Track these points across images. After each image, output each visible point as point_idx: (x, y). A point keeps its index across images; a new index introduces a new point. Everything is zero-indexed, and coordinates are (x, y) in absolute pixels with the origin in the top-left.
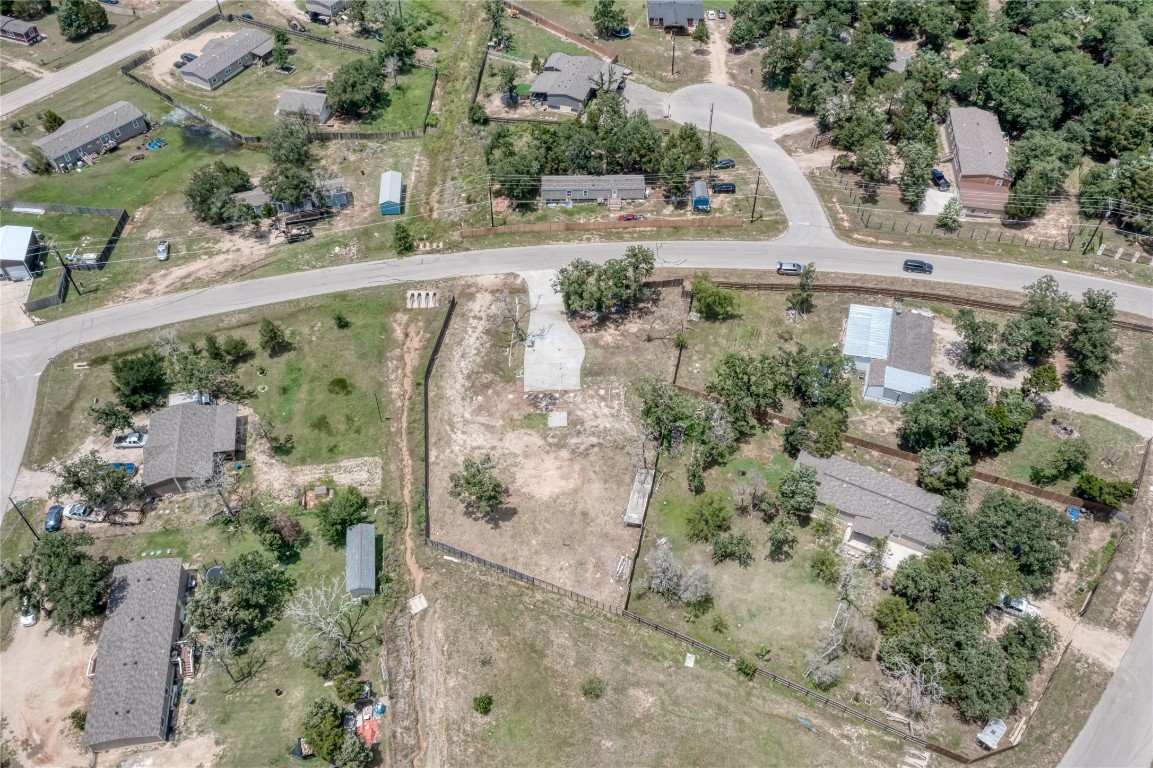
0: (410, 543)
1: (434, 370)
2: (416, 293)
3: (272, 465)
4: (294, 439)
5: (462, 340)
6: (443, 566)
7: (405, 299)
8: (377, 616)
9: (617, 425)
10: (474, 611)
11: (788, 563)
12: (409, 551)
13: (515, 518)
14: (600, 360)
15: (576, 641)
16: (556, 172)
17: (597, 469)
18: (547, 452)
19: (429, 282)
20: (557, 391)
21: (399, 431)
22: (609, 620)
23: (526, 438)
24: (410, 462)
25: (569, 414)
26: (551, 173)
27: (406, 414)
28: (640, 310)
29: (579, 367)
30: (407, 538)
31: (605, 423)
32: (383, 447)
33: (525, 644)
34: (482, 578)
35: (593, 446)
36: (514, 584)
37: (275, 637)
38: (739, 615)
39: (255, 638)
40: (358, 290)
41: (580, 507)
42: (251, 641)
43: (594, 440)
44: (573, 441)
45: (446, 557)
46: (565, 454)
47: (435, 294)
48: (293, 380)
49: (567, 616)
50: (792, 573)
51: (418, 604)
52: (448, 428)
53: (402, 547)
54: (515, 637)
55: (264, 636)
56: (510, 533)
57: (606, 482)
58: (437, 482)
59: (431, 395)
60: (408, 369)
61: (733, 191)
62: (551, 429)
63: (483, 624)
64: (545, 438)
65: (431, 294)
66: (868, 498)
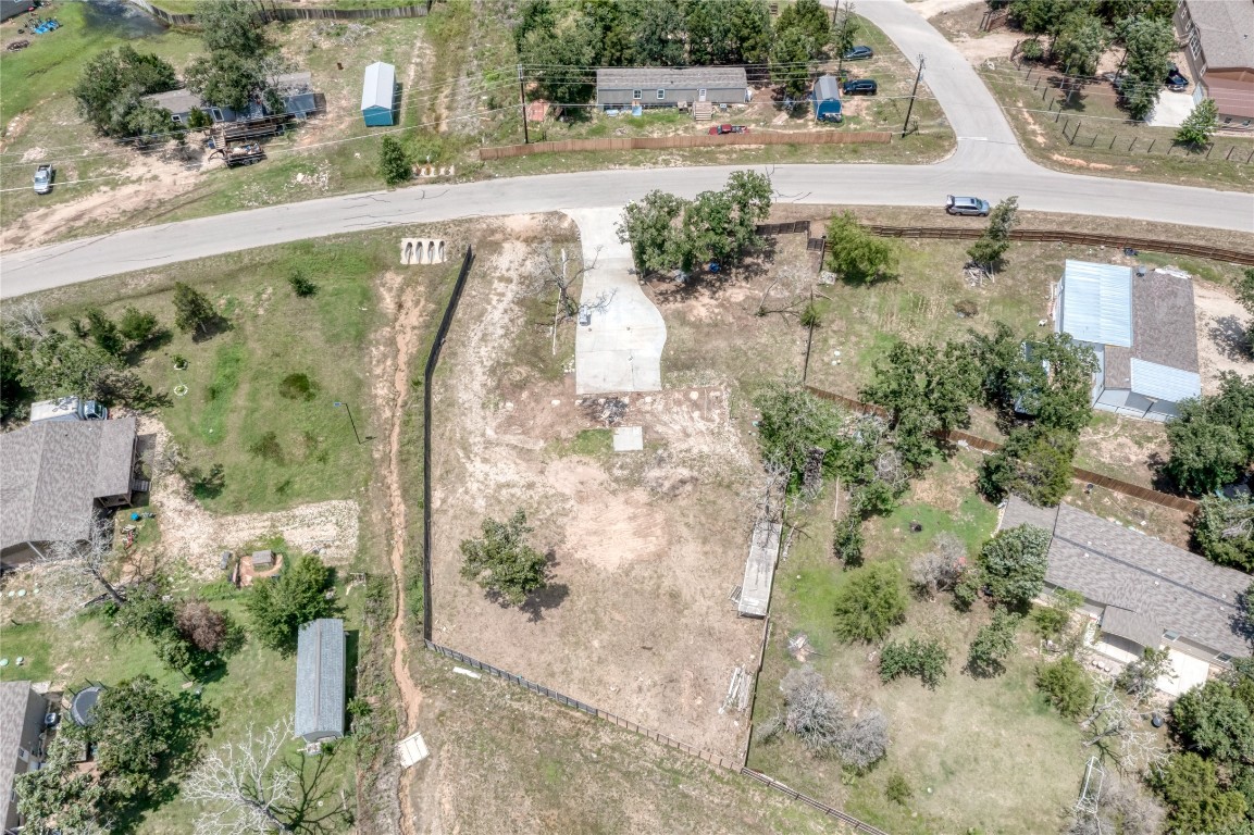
0: (401, 644)
1: (440, 361)
2: (414, 242)
3: (189, 513)
4: (226, 471)
5: (482, 315)
6: (452, 685)
7: (398, 251)
8: (346, 774)
9: (719, 449)
10: (503, 764)
11: (999, 679)
12: (399, 657)
13: (566, 603)
14: (690, 344)
15: (666, 817)
16: (617, 62)
17: (691, 520)
18: (614, 493)
19: (433, 226)
20: (625, 394)
21: (386, 458)
22: (719, 779)
23: (580, 469)
24: (402, 507)
25: (646, 429)
26: (611, 65)
27: (397, 429)
28: (747, 267)
29: (658, 355)
30: (397, 635)
31: (701, 445)
32: (361, 486)
33: (584, 823)
34: (516, 705)
35: (683, 482)
36: (565, 716)
37: (180, 812)
38: (927, 771)
39: (148, 813)
40: (328, 238)
41: (667, 583)
42: (142, 819)
43: (685, 473)
44: (653, 473)
45: (457, 670)
46: (640, 495)
47: (442, 244)
48: (227, 377)
49: (650, 772)
50: (1007, 698)
51: (412, 750)
52: (461, 454)
53: (389, 651)
54: (568, 810)
55: (163, 809)
56: (558, 629)
57: (705, 541)
58: (444, 542)
59: (436, 399)
60: (402, 358)
61: (874, 92)
62: (618, 455)
63: (517, 788)
64: (609, 469)
65: (437, 243)
66: (1123, 575)
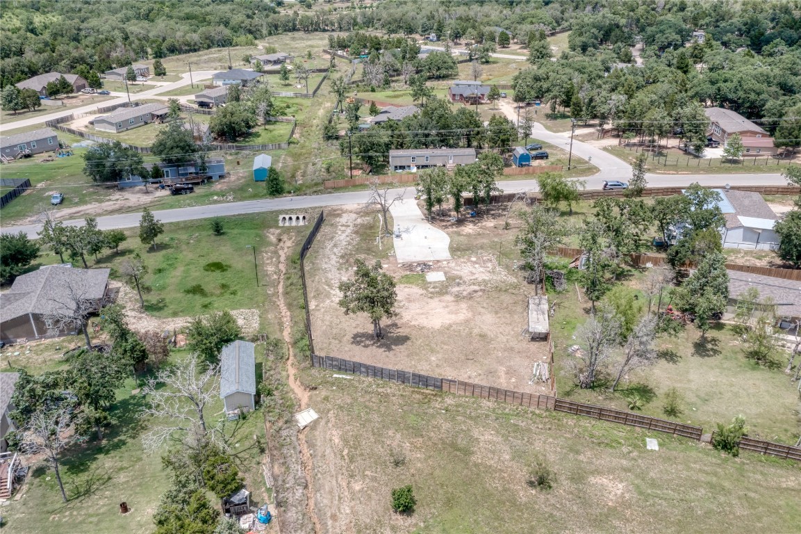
0: (292, 371)
2: (287, 217)
3: (140, 318)
4: (167, 301)
5: (333, 237)
6: (333, 384)
7: (278, 221)
8: (257, 427)
9: (495, 278)
10: (375, 417)
11: (719, 357)
12: (292, 378)
13: (409, 343)
14: (466, 242)
15: (506, 439)
16: (401, 146)
17: (485, 305)
18: (431, 298)
19: (300, 210)
20: (430, 261)
21: (276, 294)
22: (539, 416)
23: (406, 290)
24: (288, 313)
25: (445, 273)
26: (397, 148)
27: (282, 284)
28: (493, 215)
29: (447, 247)
30: (289, 367)
31: (486, 277)
32: (259, 303)
33: (444, 443)
34: (380, 390)
35: (476, 291)
36: (419, 393)
37: (126, 454)
39: (101, 456)
40: (234, 216)
41: (476, 331)
42: (95, 459)
43: (476, 288)
44: (456, 289)
45: (335, 376)
46: (448, 298)
47: (304, 218)
48: (170, 265)
49: (487, 416)
50: (727, 364)
51: (305, 417)
52: (327, 287)
53: (284, 373)
54: (430, 439)
55: (112, 453)
56: (406, 354)
57: (496, 313)
58: (319, 322)
59: (307, 268)
60: (283, 259)
61: (547, 157)
62: (430, 283)
63: (388, 428)
64: (426, 289)
65: (301, 217)
